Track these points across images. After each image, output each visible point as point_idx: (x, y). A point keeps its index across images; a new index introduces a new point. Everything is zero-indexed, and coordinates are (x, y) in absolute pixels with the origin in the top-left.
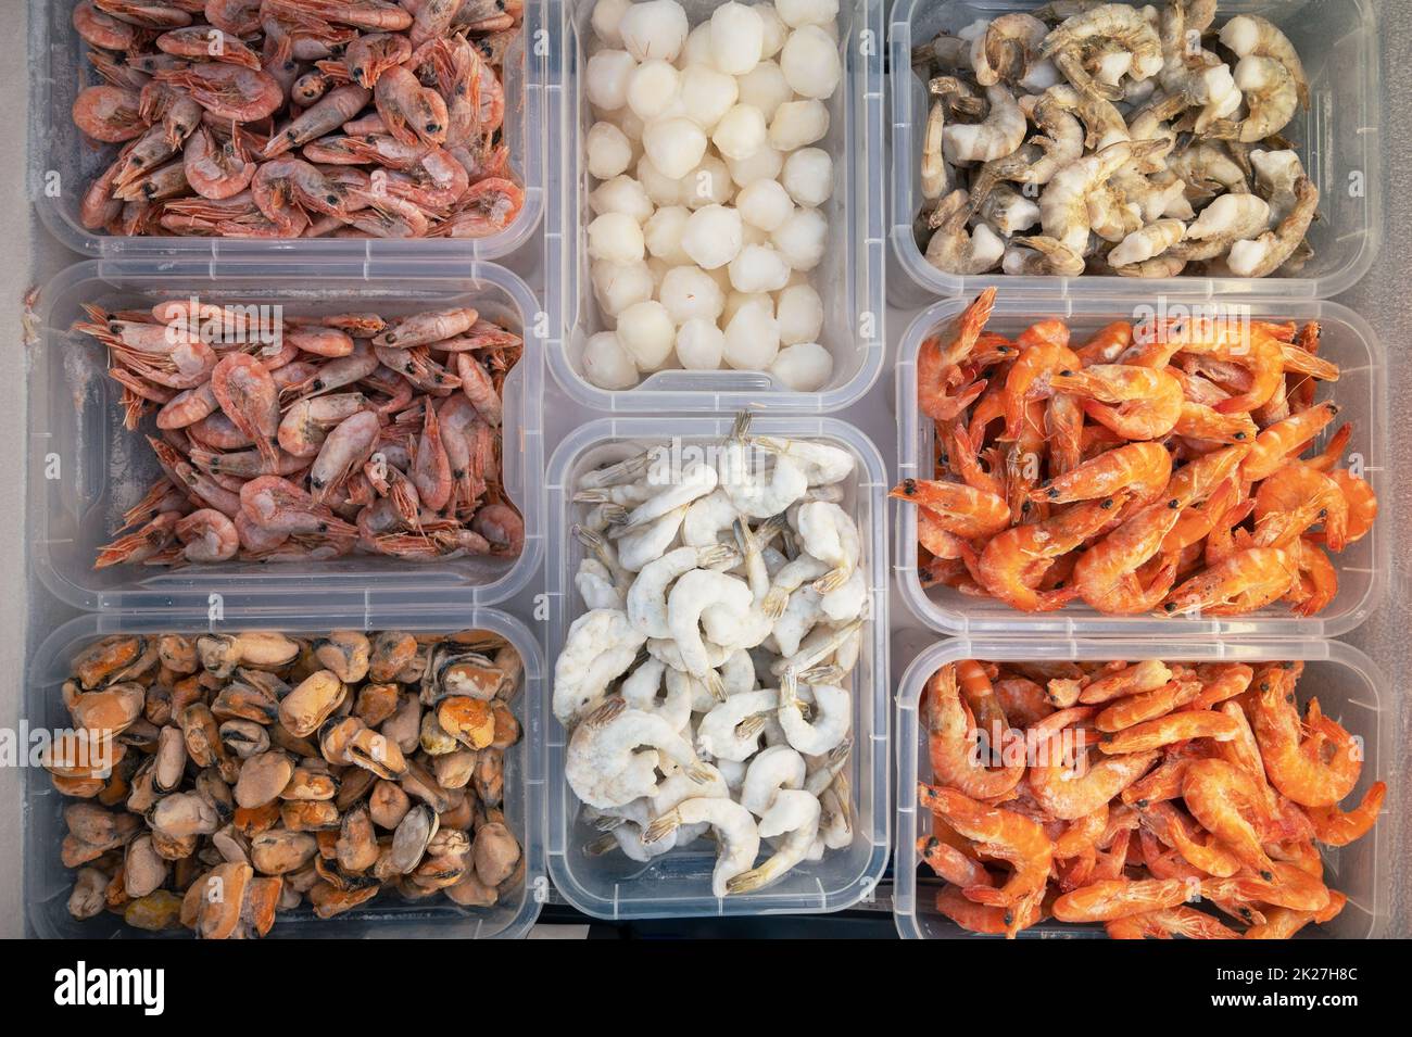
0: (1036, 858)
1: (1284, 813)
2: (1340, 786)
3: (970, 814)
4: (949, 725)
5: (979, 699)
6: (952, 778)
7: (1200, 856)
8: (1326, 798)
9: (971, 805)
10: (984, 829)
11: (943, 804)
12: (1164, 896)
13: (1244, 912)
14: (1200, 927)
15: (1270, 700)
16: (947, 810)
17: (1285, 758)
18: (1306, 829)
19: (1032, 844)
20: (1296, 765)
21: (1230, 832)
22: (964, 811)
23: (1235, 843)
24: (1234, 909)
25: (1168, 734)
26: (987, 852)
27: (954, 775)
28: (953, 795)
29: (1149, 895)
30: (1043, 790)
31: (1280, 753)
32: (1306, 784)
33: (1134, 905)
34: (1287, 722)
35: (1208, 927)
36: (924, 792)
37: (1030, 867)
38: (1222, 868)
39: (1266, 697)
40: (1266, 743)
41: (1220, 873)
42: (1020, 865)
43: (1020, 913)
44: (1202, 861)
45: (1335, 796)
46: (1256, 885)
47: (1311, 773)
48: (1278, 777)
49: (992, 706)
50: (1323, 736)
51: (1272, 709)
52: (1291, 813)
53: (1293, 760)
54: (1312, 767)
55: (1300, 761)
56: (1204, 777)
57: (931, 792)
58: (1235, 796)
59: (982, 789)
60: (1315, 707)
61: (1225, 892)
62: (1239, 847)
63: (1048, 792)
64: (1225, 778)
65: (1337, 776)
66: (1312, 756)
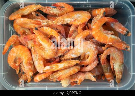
0: (97, 31)
1: (27, 43)
2: (13, 52)
3: (117, 43)
4: (120, 66)
5: (110, 72)
6: (120, 52)
7: (53, 33)
8: (17, 48)
9: (116, 46)
10: (113, 39)
11: (124, 46)
12: (61, 20)
13: (38, 15)
14: (49, 10)
15: (31, 74)
16: (123, 44)
17: (27, 58)
18: (22, 39)
19: (99, 35)
20: (24, 56)
21: (46, 41)
22: (119, 44)
23: (44, 37)
24: (40, 16)
26: (111, 32)
27: (119, 53)
28: (121, 48)
29: (65, 20)
30: (95, 49)
31: (28, 59)
32: (22, 52)
33: (69, 17)
34: (26, 68)
35: (47, 11)
36: (129, 49)
37: (99, 29)
38: (46, 29)
39: (32, 75)
40: (32, 62)
41: (47, 28)
42: (102, 28)
43: (101, 15)
44: (52, 31)
45: (14, 49)
46: (36, 24)
47: (20, 55)
48: (29, 53)
49: (106, 71)
50: (17, 65)
51: (30, 72)
52: (25, 43)
53: (25, 58)
54: (20, 57)
55: (23, 58)
56: (52, 55)
57: (127, 49)
58: (43, 49)
59: (113, 50)
60: (18, 72)
61: (45, 22)
62: (43, 36)
63: (94, 49)
64: (46, 54)
65: (14, 55)
66: (20, 59)
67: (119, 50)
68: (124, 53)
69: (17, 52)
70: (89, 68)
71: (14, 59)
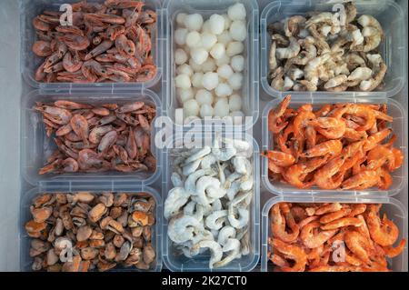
0: (302, 259)
1: (375, 247)
2: (392, 240)
3: (283, 246)
4: (277, 221)
5: (286, 213)
6: (278, 236)
7: (350, 260)
8: (388, 243)
9: (284, 244)
10: (287, 250)
11: (275, 243)
15: (371, 214)
16: (276, 245)
17: (376, 231)
18: (382, 252)
19: (301, 255)
20: (379, 234)
22: (281, 245)
25: (341, 224)
26: (288, 257)
28: (278, 241)
31: (374, 230)
32: (382, 239)
34: (377, 221)
37: (300, 262)
38: (357, 263)
40: (370, 227)
41: (356, 265)
42: (297, 261)
45: (391, 243)
47: (383, 236)
48: (374, 237)
49: (290, 215)
50: (387, 225)
51: (372, 217)
52: (378, 247)
53: (378, 232)
54: (384, 234)
55: (380, 232)
57: (271, 240)
58: (360, 242)
60: (385, 217)
63: (306, 240)
64: (358, 237)
65: (392, 237)
66: (384, 231)
67: (279, 239)
68: (273, 236)
69: (389, 240)
70: (310, 220)
71: (392, 233)
